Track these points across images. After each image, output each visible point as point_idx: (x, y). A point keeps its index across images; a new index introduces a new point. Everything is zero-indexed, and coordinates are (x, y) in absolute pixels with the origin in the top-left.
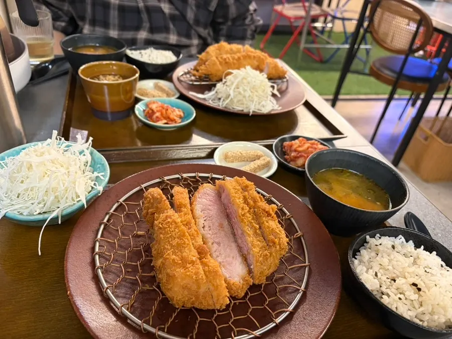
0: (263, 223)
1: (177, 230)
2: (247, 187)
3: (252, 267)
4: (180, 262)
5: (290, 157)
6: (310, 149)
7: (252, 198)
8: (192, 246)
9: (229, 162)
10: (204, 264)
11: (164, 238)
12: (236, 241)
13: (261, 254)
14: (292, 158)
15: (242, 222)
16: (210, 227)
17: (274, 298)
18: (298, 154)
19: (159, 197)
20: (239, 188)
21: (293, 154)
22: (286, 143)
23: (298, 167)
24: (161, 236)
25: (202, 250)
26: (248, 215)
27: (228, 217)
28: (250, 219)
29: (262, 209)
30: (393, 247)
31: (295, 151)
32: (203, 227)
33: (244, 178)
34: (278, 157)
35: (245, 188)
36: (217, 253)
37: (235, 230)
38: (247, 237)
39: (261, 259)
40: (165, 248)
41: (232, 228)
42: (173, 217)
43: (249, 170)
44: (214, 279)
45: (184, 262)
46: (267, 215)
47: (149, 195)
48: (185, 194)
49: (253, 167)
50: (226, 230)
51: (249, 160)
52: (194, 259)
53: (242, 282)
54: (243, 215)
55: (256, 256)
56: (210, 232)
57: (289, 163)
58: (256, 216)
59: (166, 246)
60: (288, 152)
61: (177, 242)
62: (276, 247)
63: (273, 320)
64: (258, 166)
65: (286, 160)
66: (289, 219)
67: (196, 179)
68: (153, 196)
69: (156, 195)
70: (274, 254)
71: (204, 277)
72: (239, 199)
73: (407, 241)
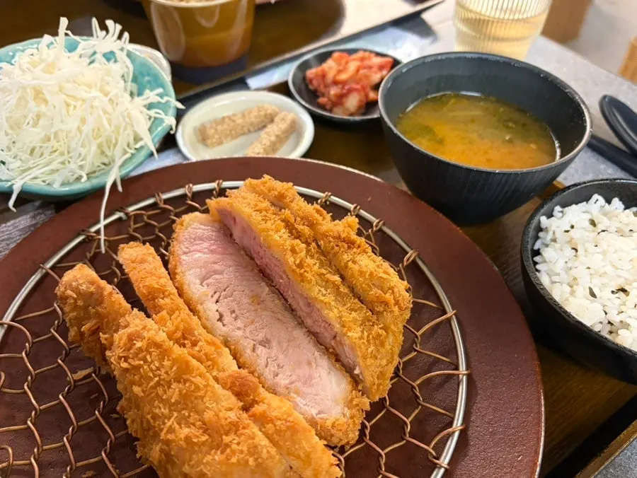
0: (346, 267)
1: (166, 363)
2: (281, 197)
3: (357, 372)
4: (204, 438)
5: (330, 100)
6: (362, 72)
7: (302, 219)
8: (217, 386)
9: (213, 145)
10: (262, 420)
11: (143, 391)
12: (301, 324)
13: (368, 337)
14: (333, 99)
15: (302, 281)
16: (234, 312)
17: (417, 411)
18: (343, 88)
19: (92, 289)
20: (266, 204)
21: (333, 91)
22: (311, 73)
23: (351, 115)
24: (136, 389)
25: (242, 385)
26: (309, 261)
27: (264, 274)
28: (316, 267)
29: (334, 238)
30: (593, 223)
31: (335, 83)
32: (220, 319)
33: (267, 177)
34: (307, 106)
35: (279, 203)
36: (273, 367)
37: (290, 301)
38: (326, 312)
39: (372, 348)
40: (155, 417)
41: (281, 295)
42: (145, 334)
43: (262, 151)
44: (294, 442)
45: (216, 434)
46: (346, 246)
47: (69, 292)
48: (150, 259)
49: (268, 143)
50: (270, 304)
51: (252, 130)
52: (232, 416)
53: (348, 412)
54: (300, 266)
55: (360, 347)
56: (239, 323)
57: (331, 111)
58: (328, 257)
59: (157, 411)
60: (322, 89)
61: (180, 391)
62: (392, 312)
63: (436, 464)
64: (277, 136)
65: (323, 107)
66: (380, 230)
67: (160, 208)
68: (76, 290)
69: (84, 287)
70: (393, 327)
71: (273, 451)
72: (277, 231)
73: (609, 201)
